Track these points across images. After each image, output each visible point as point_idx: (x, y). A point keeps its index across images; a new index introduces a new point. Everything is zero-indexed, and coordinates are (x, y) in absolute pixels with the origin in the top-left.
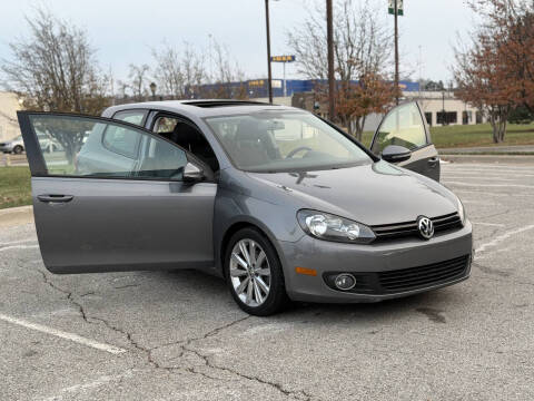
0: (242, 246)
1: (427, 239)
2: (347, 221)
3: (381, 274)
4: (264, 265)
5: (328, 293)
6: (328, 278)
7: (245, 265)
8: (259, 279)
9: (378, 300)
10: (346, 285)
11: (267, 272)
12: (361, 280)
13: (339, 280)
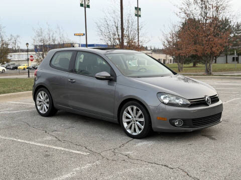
0: (129, 109)
1: (208, 105)
2: (178, 97)
3: (193, 120)
4: (140, 117)
5: (171, 128)
6: (172, 122)
7: (131, 117)
8: (138, 123)
9: (191, 131)
10: (179, 124)
11: (142, 120)
12: (185, 122)
13: (176, 122)
